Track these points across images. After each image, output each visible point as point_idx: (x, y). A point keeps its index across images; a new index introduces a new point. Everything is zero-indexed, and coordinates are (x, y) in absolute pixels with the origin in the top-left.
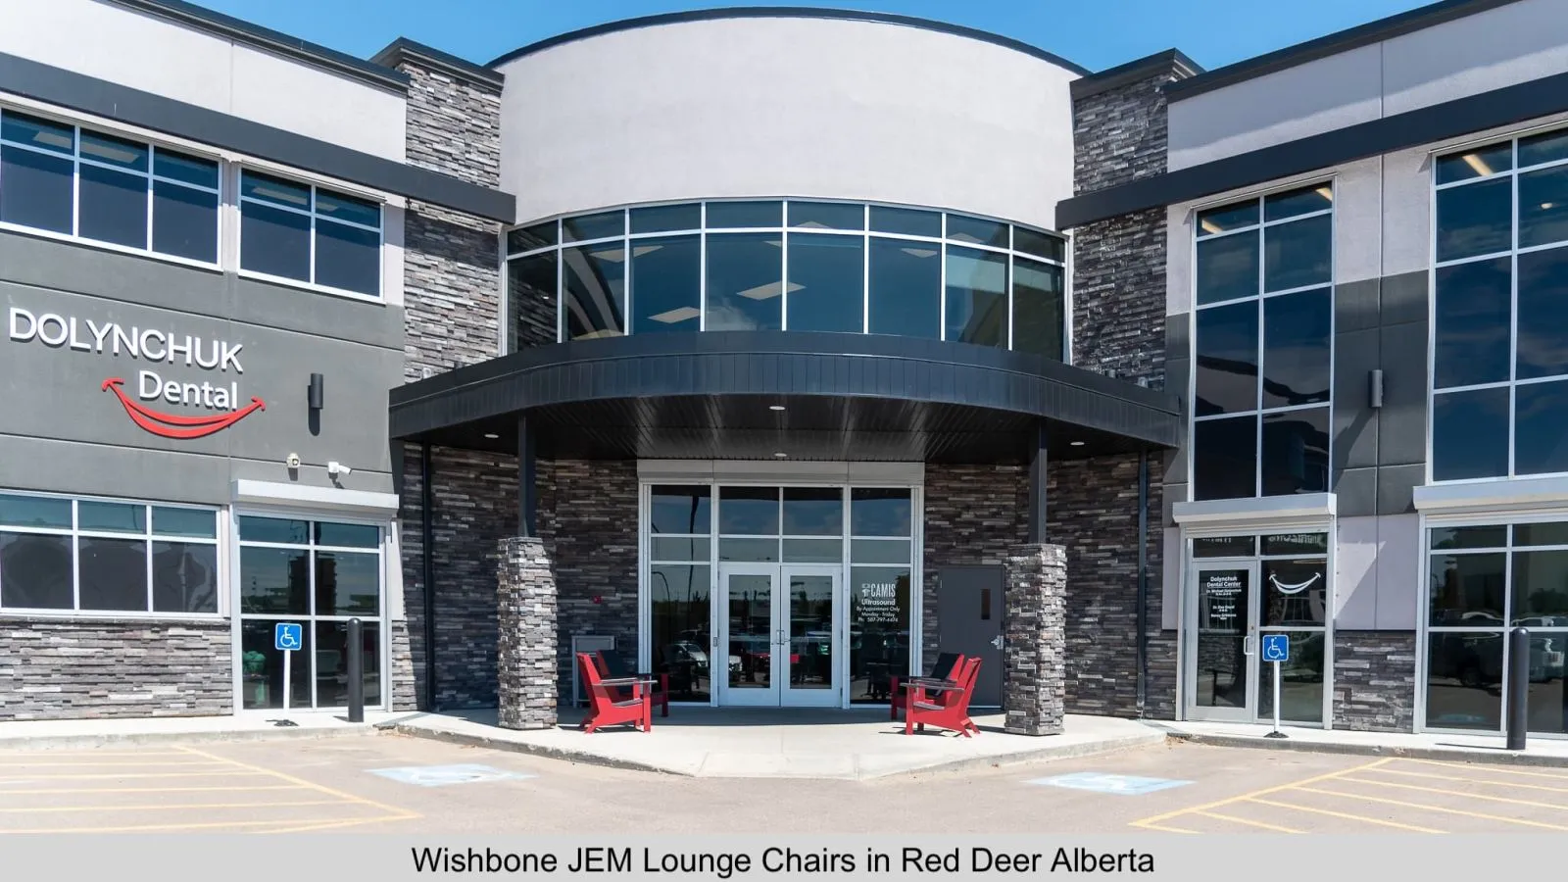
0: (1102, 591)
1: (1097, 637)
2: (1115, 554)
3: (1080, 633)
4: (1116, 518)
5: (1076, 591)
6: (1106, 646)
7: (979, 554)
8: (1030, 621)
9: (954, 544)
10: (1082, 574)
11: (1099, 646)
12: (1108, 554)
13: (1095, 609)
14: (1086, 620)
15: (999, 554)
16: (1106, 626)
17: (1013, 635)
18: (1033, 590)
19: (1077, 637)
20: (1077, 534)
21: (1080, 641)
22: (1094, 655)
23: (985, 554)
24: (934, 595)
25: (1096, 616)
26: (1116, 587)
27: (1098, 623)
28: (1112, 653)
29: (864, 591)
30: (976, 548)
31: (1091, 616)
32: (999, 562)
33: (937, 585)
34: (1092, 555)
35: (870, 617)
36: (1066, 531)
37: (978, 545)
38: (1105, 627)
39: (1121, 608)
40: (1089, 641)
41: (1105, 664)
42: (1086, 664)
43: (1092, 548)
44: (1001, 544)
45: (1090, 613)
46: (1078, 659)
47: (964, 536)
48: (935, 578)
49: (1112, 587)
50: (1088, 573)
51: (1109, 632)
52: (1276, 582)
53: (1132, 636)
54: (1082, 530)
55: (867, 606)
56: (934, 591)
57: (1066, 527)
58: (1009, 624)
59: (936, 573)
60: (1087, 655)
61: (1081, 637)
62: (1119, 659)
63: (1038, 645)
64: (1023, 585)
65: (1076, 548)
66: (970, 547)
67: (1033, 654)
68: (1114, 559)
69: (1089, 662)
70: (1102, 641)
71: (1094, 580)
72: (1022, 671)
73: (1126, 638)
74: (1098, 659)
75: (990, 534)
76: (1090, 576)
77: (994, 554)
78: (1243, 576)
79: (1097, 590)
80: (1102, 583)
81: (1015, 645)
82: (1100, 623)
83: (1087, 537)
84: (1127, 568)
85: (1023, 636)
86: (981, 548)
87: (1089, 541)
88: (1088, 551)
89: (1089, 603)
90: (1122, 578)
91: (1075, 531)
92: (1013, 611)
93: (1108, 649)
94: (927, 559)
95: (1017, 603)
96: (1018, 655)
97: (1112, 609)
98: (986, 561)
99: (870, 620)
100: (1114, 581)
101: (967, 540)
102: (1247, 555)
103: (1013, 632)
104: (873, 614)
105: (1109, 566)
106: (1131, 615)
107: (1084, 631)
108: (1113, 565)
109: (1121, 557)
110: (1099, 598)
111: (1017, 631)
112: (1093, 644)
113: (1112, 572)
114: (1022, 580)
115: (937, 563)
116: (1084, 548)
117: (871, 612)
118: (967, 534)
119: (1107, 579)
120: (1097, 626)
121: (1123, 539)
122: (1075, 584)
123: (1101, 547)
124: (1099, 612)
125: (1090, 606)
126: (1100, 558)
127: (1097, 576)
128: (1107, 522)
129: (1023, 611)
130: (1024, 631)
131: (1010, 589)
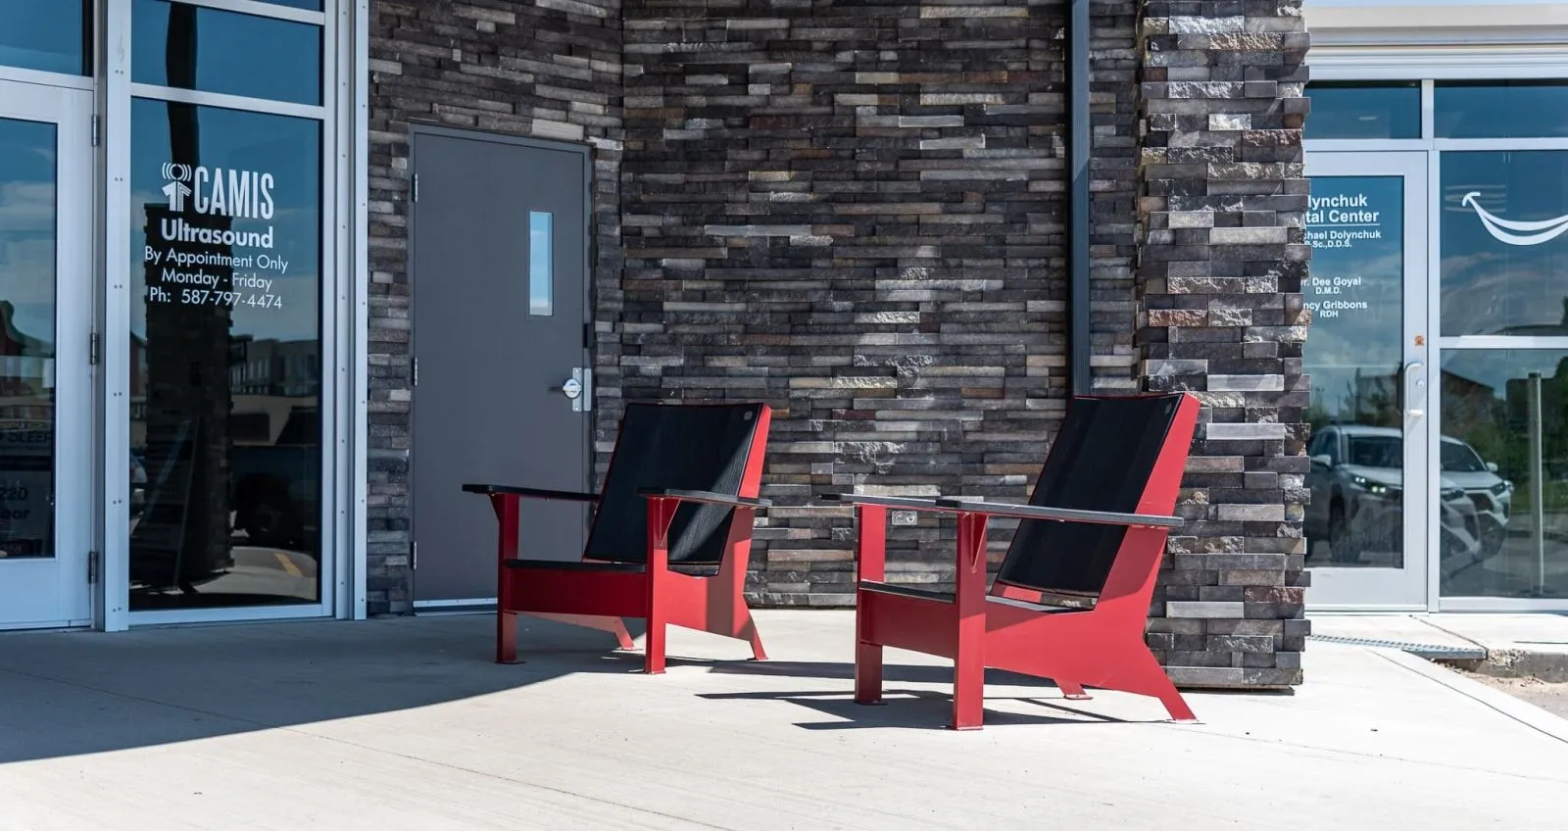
0: (937, 230)
1: (927, 367)
2: (974, 120)
3: (862, 360)
4: (982, 13)
5: (846, 231)
6: (951, 397)
7: (521, 97)
8: (1254, 261)
9: (457, 55)
10: (869, 178)
11: (929, 399)
12: (955, 121)
13: (912, 287)
14: (883, 318)
15: (577, 106)
16: (951, 336)
17: (1182, 314)
18: (1272, 144)
19: (851, 370)
20: (845, 57)
21: (861, 383)
22: (913, 426)
23: (541, 101)
24: (397, 221)
25: (915, 306)
26: (982, 219)
27: (922, 328)
28: (969, 420)
29: (170, 190)
30: (518, 78)
31: (895, 306)
32: (574, 132)
33: (407, 189)
34: (902, 122)
35: (192, 286)
36: (807, 45)
37: (521, 69)
38: (946, 339)
39: (998, 284)
40: (892, 383)
41: (943, 452)
42: (883, 455)
43: (904, 98)
44: (584, 74)
45: (894, 297)
46: (853, 439)
47: (483, 34)
48: (401, 164)
49: (966, 220)
50: (887, 177)
51: (956, 354)
52: (1482, 213)
53: (1039, 365)
54: (863, 45)
55: (182, 246)
56: (399, 210)
57: (803, 34)
58: (1162, 273)
59: (403, 150)
60: (881, 426)
61: (869, 372)
62: (996, 437)
63: (1293, 350)
64: (1221, 122)
65: (842, 98)
66: (498, 73)
67: (1272, 383)
68: (975, 135)
69: (892, 448)
70: (940, 383)
71: (906, 197)
72: (1225, 448)
73: (1016, 369)
74: (921, 438)
75: (554, 36)
76: (892, 187)
77: (564, 105)
78: (1387, 193)
79: (918, 228)
80: (936, 207)
81: (1186, 351)
82: (930, 325)
83: (877, 66)
84: (1020, 164)
85: (1228, 314)
86: (529, 79)
87: (892, 78)
88: (882, 111)
89: (892, 267)
90: (996, 192)
91: (835, 47)
92: (1180, 219)
93: (959, 408)
94: (381, 95)
95: (1195, 192)
96: (1203, 388)
97: (967, 285)
98: (546, 125)
99: (194, 298)
100: (973, 202)
101: (491, 47)
102: (1394, 136)
103: (1176, 301)
104: (201, 278)
105: (958, 155)
106: (1036, 306)
107: (872, 352)
108: (967, 153)
109: (999, 132)
110: (925, 252)
111: (1201, 298)
112: (905, 391)
113: (961, 175)
114: (1218, 104)
115: (407, 115)
116: (872, 99)
117: (194, 268)
118: (490, 27)
119: (953, 196)
120: (917, 338)
121: (1005, 77)
122: (841, 209)
123: (928, 99)
124: (926, 295)
125: (896, 275)
126: (923, 134)
127: (915, 187)
128: (945, 22)
129: (1221, 221)
130: (1230, 297)
131: (1163, 139)
